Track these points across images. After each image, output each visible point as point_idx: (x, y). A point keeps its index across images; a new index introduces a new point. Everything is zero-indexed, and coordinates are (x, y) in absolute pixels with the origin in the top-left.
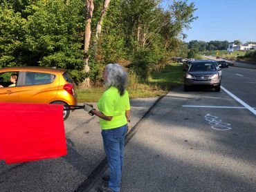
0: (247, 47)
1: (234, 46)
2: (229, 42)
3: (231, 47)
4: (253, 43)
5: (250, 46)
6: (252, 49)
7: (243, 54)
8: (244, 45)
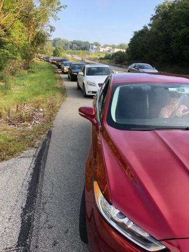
0: (105, 49)
1: (95, 47)
2: (90, 43)
3: (92, 48)
4: (110, 46)
5: (107, 49)
6: (109, 51)
7: (103, 56)
8: (103, 47)
